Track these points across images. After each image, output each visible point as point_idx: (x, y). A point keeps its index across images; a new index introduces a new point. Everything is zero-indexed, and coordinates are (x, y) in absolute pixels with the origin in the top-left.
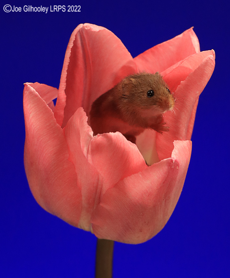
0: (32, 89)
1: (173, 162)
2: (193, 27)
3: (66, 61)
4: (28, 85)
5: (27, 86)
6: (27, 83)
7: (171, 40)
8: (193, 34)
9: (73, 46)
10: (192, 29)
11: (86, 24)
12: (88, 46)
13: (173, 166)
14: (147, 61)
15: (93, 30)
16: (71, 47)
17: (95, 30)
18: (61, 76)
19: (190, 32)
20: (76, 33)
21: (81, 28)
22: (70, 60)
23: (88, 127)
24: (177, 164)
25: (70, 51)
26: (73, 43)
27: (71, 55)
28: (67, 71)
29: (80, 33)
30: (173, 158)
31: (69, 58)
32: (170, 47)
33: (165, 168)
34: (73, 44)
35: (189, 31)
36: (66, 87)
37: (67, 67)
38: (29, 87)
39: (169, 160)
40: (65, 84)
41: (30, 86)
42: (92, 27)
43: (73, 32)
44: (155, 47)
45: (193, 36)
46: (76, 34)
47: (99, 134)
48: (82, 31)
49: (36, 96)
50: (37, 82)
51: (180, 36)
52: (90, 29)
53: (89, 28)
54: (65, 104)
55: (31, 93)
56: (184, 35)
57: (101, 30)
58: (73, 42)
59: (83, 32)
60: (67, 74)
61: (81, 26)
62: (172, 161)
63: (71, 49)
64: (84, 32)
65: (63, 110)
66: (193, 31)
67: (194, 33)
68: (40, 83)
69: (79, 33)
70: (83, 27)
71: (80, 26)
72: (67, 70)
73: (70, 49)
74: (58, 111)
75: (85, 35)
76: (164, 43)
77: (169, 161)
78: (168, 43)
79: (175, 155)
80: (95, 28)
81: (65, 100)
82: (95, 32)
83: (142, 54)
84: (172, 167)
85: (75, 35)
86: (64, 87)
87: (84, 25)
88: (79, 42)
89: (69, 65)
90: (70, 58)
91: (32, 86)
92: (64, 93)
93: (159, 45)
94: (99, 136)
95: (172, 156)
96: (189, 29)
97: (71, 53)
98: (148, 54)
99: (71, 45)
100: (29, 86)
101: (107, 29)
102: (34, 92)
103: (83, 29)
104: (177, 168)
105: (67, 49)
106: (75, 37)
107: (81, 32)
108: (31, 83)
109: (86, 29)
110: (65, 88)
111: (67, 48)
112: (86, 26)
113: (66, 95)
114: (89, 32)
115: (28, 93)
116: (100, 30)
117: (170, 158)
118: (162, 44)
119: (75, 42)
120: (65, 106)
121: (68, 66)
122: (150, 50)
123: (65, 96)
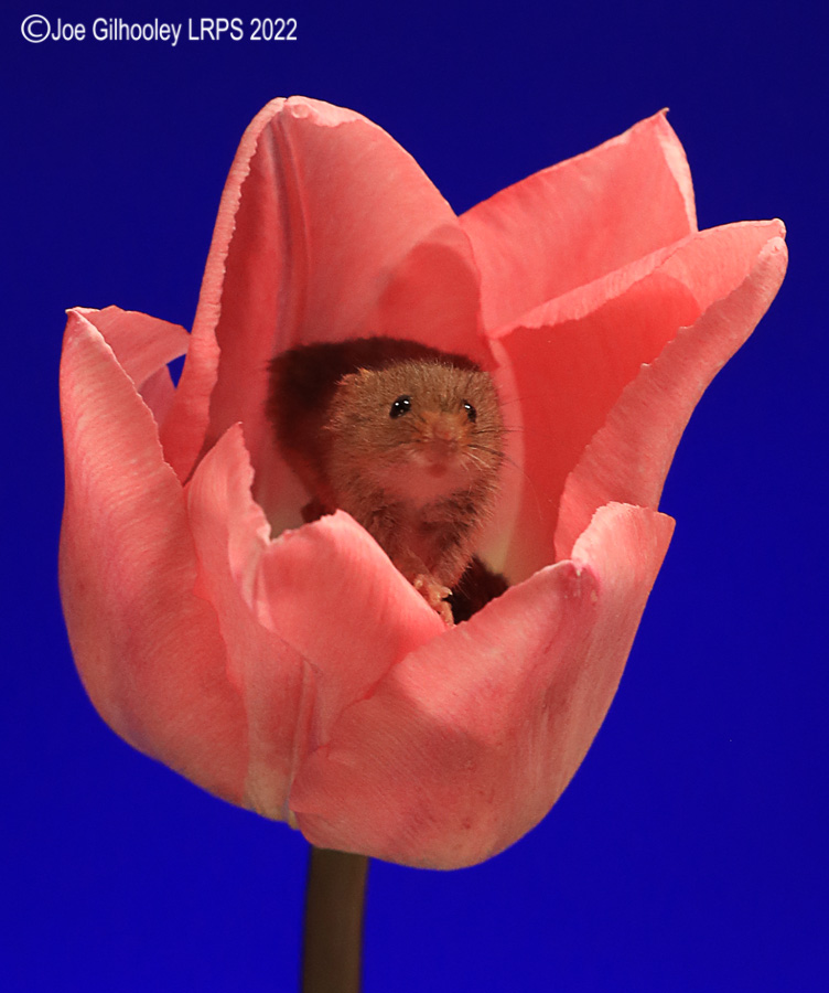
0: (93, 331)
1: (575, 575)
2: (667, 109)
3: (222, 228)
4: (80, 316)
5: (77, 319)
6: (79, 311)
7: (589, 154)
8: (666, 134)
9: (247, 174)
10: (661, 114)
11: (295, 100)
12: (298, 175)
13: (576, 588)
14: (500, 226)
15: (318, 122)
16: (243, 180)
17: (325, 123)
18: (204, 279)
19: (657, 128)
20: (259, 131)
21: (279, 113)
22: (236, 225)
23: (252, 508)
24: (589, 581)
25: (240, 195)
26: (250, 165)
27: (240, 206)
28: (227, 262)
29: (274, 132)
30: (578, 560)
31: (232, 217)
32: (583, 179)
33: (551, 599)
34: (249, 169)
35: (653, 123)
36: (221, 319)
37: (227, 247)
38: (83, 324)
39: (563, 567)
40: (218, 307)
41: (86, 321)
42: (316, 111)
43: (250, 126)
44: (530, 178)
45: (669, 141)
46: (261, 134)
47: (288, 532)
48: (279, 123)
49: (105, 357)
50: (113, 307)
51: (622, 140)
52: (311, 116)
53: (305, 115)
54: (213, 379)
55: (89, 344)
56: (634, 137)
57: (346, 120)
58: (248, 160)
59: (283, 124)
60: (225, 274)
61: (277, 105)
62: (571, 569)
63: (243, 185)
64: (287, 128)
65: (208, 399)
66: (667, 124)
67: (670, 131)
68: (126, 309)
69: (269, 130)
70: (286, 109)
71: (275, 104)
72: (227, 258)
73: (239, 187)
74: (188, 402)
75: (290, 138)
76: (564, 164)
77: (565, 573)
78: (577, 164)
79: (587, 550)
80: (329, 115)
81: (216, 365)
82: (324, 127)
83: (484, 204)
84: (575, 595)
85: (256, 136)
86: (213, 320)
87: (287, 103)
88: (269, 160)
89: (232, 240)
90: (236, 216)
91: (92, 323)
92: (214, 340)
93: (546, 171)
94: (288, 537)
95: (575, 554)
96: (653, 118)
97: (240, 200)
98: (508, 205)
99: (240, 171)
100: (83, 319)
101: (366, 121)
102: (98, 342)
103: (284, 115)
104: (594, 597)
105: (226, 186)
106: (256, 144)
107: (276, 126)
108: (93, 310)
109: (296, 116)
110: (215, 323)
111: (228, 180)
112: (296, 107)
113: (220, 345)
114: (303, 128)
115: (76, 343)
116: (343, 123)
117: (567, 562)
118: (555, 168)
119: (255, 163)
120: (213, 384)
121: (230, 245)
122: (512, 188)
123: (217, 351)
